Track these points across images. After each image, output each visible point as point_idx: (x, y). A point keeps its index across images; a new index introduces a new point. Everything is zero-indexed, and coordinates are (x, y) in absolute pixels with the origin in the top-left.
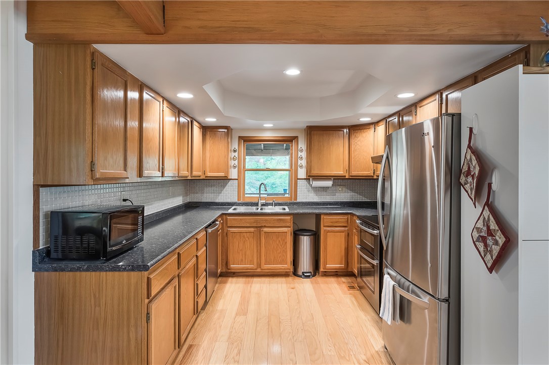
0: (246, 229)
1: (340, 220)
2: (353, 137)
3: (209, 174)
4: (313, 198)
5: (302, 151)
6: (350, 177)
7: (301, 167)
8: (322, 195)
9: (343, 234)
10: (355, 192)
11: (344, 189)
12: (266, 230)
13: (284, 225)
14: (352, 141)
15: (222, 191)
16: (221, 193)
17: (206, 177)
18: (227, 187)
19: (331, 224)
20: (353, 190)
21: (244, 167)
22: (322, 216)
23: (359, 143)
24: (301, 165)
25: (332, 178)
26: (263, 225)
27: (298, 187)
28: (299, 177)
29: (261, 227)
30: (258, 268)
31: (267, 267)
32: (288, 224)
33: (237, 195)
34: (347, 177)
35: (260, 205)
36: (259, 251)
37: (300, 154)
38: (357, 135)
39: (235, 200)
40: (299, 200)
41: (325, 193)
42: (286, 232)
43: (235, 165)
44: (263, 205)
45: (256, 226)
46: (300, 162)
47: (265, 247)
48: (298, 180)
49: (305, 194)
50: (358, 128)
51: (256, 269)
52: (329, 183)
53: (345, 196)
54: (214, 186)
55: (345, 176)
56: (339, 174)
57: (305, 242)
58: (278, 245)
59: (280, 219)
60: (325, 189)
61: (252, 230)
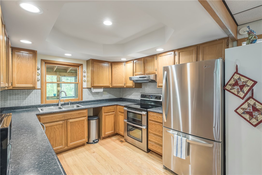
0: (56, 123)
1: (112, 109)
2: (113, 67)
3: (17, 85)
4: (92, 98)
5: (85, 72)
6: (112, 87)
7: (85, 81)
8: (96, 97)
9: (113, 115)
10: (111, 94)
11: (106, 93)
12: (71, 121)
13: (83, 116)
14: (113, 69)
15: (26, 97)
16: (25, 99)
17: (14, 87)
18: (31, 95)
19: (108, 111)
20: (110, 93)
21: (45, 80)
22: (103, 108)
23: (117, 70)
24: (85, 80)
25: (103, 88)
26: (69, 118)
27: (83, 93)
28: (83, 87)
29: (67, 119)
30: (65, 146)
31: (71, 144)
32: (85, 115)
33: (40, 99)
34: (110, 87)
35: (60, 105)
36: (66, 135)
37: (84, 74)
38: (116, 66)
39: (39, 103)
40: (84, 100)
41: (97, 95)
42: (84, 120)
43: (38, 79)
44: (62, 105)
45: (64, 119)
46: (84, 79)
47: (71, 132)
48: (83, 89)
49: (87, 96)
50: (116, 63)
51: (64, 148)
52: (101, 90)
53: (107, 96)
54: (18, 94)
55: (110, 86)
56: (107, 85)
57: (94, 123)
58: (79, 129)
59: (80, 113)
60: (97, 93)
61: (61, 122)
